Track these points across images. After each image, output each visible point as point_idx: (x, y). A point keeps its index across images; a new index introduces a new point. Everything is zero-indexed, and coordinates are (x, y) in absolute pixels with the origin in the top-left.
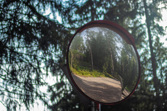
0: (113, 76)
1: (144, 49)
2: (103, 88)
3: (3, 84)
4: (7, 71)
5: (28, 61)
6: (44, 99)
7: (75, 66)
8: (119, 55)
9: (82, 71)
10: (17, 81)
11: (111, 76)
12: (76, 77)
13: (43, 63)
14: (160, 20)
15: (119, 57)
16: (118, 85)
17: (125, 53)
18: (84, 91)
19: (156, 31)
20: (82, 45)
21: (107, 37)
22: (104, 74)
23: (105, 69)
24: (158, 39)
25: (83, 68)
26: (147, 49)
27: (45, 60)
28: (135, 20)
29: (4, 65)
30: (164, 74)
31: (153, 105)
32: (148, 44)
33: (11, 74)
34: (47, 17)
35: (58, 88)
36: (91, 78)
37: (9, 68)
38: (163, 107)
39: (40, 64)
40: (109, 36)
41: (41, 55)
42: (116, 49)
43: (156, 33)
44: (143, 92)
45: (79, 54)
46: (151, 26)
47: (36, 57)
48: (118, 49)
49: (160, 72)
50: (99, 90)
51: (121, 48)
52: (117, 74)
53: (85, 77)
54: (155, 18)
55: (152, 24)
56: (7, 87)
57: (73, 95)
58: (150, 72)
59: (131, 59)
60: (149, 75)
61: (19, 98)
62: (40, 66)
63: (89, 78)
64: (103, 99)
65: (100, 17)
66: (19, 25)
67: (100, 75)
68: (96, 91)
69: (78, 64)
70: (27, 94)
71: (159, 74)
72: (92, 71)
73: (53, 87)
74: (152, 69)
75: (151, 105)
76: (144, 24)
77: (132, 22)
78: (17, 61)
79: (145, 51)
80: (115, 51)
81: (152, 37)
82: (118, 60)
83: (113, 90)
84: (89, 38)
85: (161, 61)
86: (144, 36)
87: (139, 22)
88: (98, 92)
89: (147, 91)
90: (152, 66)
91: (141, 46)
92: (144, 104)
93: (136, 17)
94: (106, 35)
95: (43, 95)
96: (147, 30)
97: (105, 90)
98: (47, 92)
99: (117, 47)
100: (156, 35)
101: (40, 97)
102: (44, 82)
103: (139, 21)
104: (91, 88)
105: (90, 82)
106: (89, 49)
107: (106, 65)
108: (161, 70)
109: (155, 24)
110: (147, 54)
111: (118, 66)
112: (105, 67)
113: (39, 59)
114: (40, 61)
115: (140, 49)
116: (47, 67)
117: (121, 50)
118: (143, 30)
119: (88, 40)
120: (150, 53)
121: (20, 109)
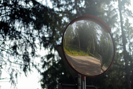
0: (95, 55)
1: (116, 28)
2: (87, 64)
3: (6, 55)
4: (9, 46)
5: (26, 38)
6: (38, 67)
7: (67, 48)
8: (99, 39)
9: (72, 51)
10: (17, 54)
11: (93, 55)
12: (68, 56)
13: (38, 39)
14: (130, 5)
15: (99, 41)
16: (98, 62)
17: (103, 38)
18: (73, 67)
19: (126, 14)
20: (72, 32)
21: (90, 26)
22: (88, 53)
23: (89, 50)
24: (127, 20)
25: (73, 49)
26: (118, 28)
27: (39, 37)
28: (109, 5)
29: (7, 41)
30: (132, 48)
31: (123, 72)
32: (120, 24)
33: (12, 49)
34: (40, 3)
35: (48, 59)
36: (79, 57)
37: (10, 43)
38: (131, 74)
39: (35, 40)
40: (92, 25)
41: (36, 33)
42: (97, 35)
43: (126, 15)
44: (115, 62)
45: (70, 39)
46: (122, 10)
47: (32, 35)
48: (98, 35)
49: (129, 46)
50: (84, 66)
51: (100, 34)
52: (97, 53)
53: (74, 56)
54: (125, 4)
55: (123, 9)
56: (9, 58)
57: (59, 64)
58: (121, 47)
59: (108, 42)
60: (120, 49)
61: (19, 67)
62: (35, 42)
63: (77, 57)
64: (87, 73)
65: (82, 2)
66: (19, 10)
67: (85, 54)
68: (82, 66)
69: (69, 46)
70: (25, 64)
71: (128, 48)
72: (79, 51)
73: (44, 57)
74: (122, 44)
75: (121, 72)
76: (117, 8)
77: (107, 7)
78: (17, 38)
79: (117, 30)
80: (96, 36)
81: (123, 19)
82: (98, 43)
83: (94, 66)
84: (77, 27)
85: (130, 38)
86: (117, 18)
87: (113, 7)
88: (83, 67)
89: (118, 62)
90: (123, 41)
91: (114, 26)
92: (115, 72)
93: (110, 3)
94: (89, 25)
95: (37, 65)
96: (119, 13)
97: (89, 65)
98: (40, 62)
99: (98, 34)
100: (126, 17)
101: (35, 66)
102: (38, 55)
103: (113, 5)
104: (79, 64)
105: (78, 60)
106: (77, 36)
107: (89, 47)
108: (129, 45)
109: (126, 9)
110: (119, 32)
111: (98, 47)
112: (88, 48)
113: (34, 36)
114: (35, 38)
115: (113, 28)
116: (41, 43)
117: (100, 35)
118: (115, 13)
119: (76, 29)
120: (121, 31)
121: (20, 76)
